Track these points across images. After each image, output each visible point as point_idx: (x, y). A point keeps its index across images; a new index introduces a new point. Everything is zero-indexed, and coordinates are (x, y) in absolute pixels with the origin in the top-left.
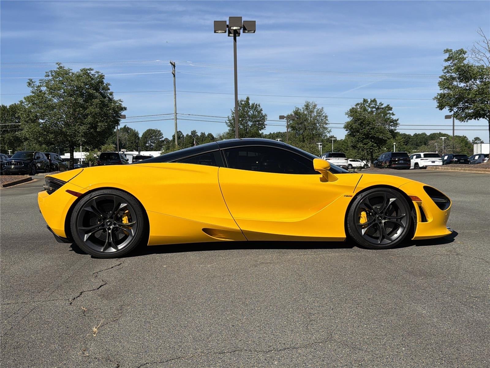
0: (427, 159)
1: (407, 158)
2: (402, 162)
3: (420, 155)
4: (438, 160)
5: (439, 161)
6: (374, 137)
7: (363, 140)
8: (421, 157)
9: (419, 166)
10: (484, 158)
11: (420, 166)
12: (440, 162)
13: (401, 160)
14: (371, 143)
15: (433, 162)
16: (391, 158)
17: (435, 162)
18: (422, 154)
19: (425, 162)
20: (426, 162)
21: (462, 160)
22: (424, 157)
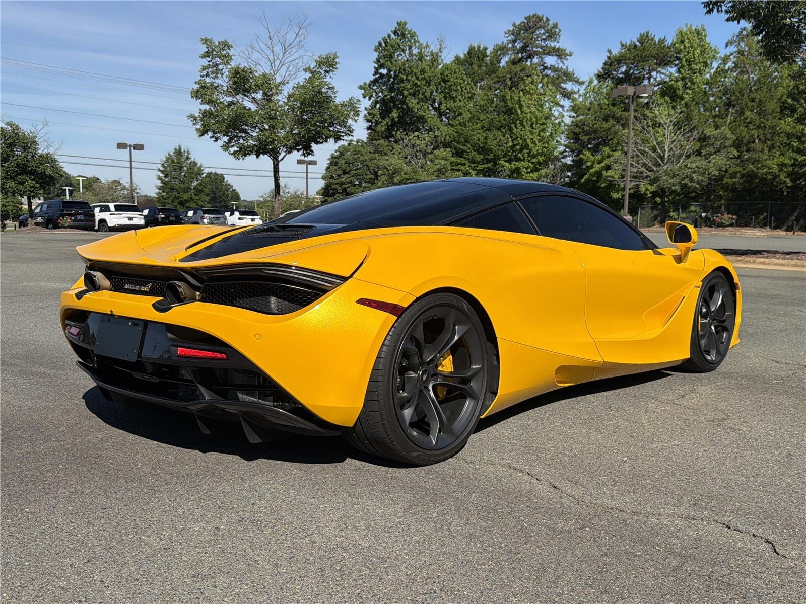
0: (121, 214)
1: (88, 211)
2: (82, 217)
3: (108, 207)
4: (138, 216)
5: (139, 218)
6: (35, 171)
7: (16, 176)
8: (110, 211)
9: (107, 225)
10: (202, 215)
11: (110, 225)
12: (141, 218)
13: (80, 214)
14: (30, 181)
15: (131, 219)
16: (63, 211)
17: (134, 219)
18: (112, 206)
19: (117, 218)
20: (120, 218)
21: (172, 217)
22: (116, 211)
